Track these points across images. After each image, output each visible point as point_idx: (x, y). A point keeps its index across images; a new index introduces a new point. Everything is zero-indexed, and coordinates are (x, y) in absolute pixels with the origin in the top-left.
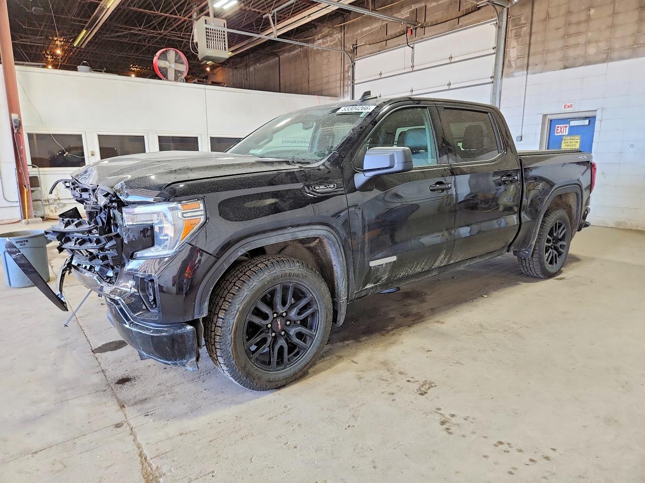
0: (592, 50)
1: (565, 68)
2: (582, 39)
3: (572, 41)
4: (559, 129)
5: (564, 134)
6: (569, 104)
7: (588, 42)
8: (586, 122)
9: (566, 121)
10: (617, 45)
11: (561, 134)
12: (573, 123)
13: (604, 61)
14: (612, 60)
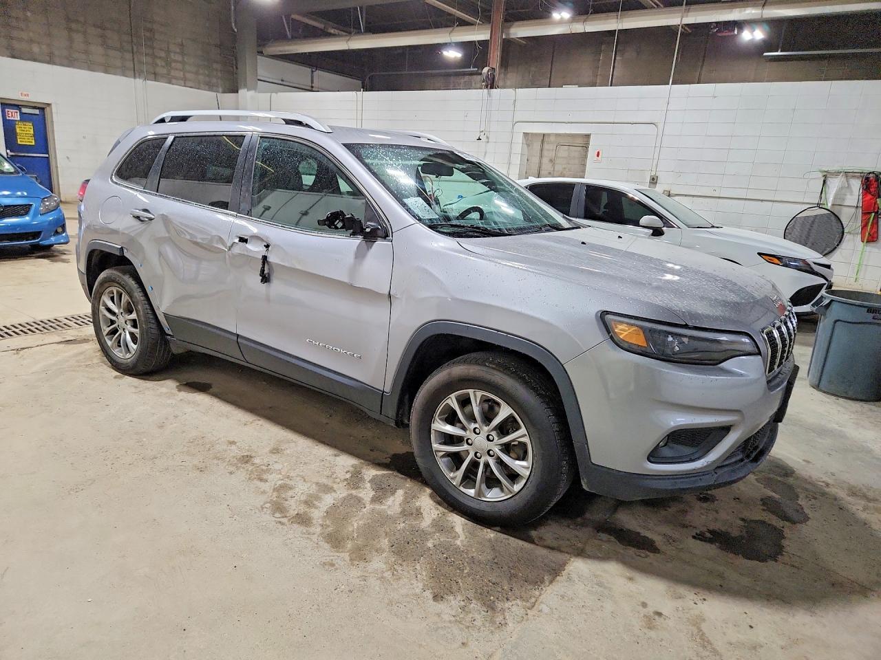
0: (36, 49)
1: (13, 57)
2: (24, 35)
3: (15, 33)
4: (10, 113)
5: (16, 119)
6: (25, 93)
7: (31, 41)
8: (37, 112)
9: (17, 106)
10: (56, 53)
11: (12, 119)
12: (24, 110)
13: (49, 63)
14: (54, 63)
